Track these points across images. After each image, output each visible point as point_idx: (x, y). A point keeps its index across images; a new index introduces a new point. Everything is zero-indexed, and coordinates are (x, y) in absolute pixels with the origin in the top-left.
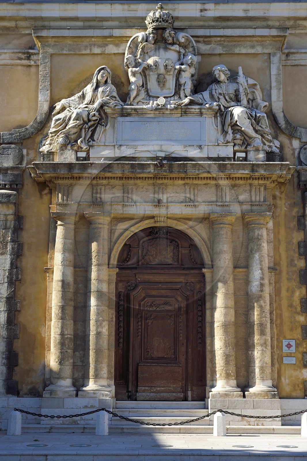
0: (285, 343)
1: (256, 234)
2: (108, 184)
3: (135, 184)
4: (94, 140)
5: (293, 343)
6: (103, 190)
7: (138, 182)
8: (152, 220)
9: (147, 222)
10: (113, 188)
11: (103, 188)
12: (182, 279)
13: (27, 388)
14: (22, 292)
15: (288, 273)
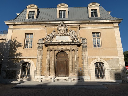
0: (80, 68)
1: (75, 52)
4: (53, 40)
6: (54, 46)
7: (59, 45)
9: (60, 51)
12: (65, 59)
13: (43, 75)
14: (42, 61)
15: (80, 58)
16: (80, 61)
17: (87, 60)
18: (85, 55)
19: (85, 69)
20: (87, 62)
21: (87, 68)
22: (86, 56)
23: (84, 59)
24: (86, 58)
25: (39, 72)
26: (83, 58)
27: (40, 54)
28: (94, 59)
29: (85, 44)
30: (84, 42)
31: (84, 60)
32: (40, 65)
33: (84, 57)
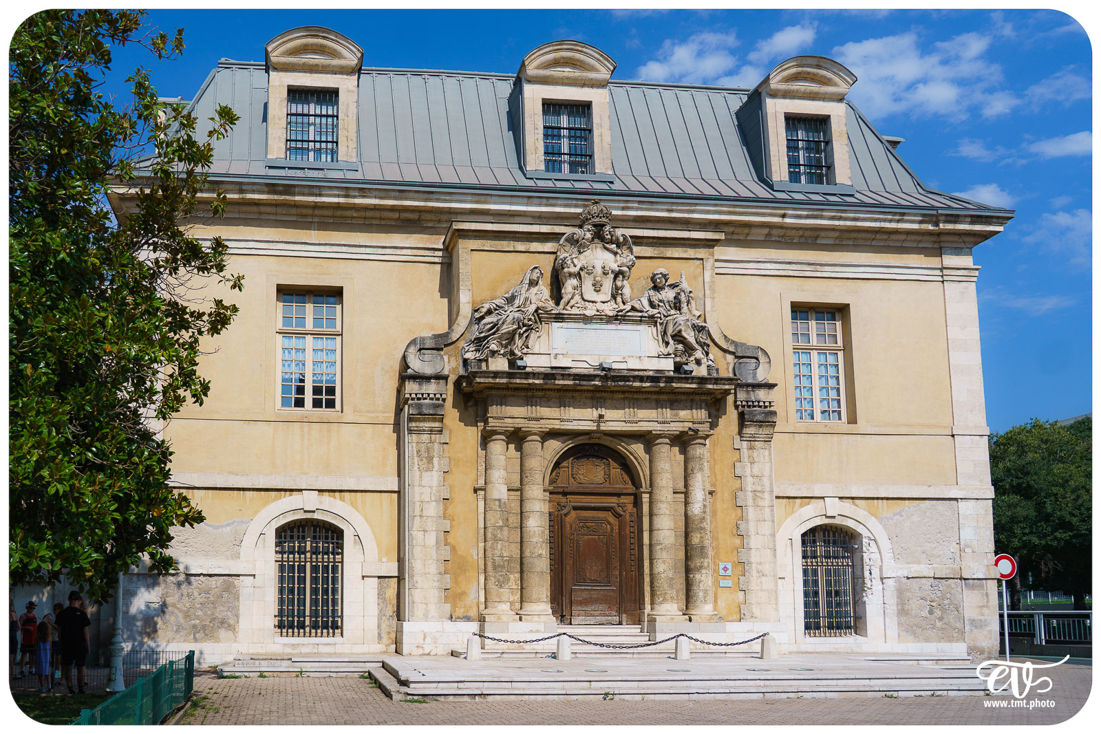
0: (722, 566)
1: (698, 453)
2: (544, 397)
3: (573, 397)
4: (528, 348)
5: (729, 566)
6: (538, 403)
7: (576, 394)
8: (587, 437)
9: (581, 438)
10: (549, 400)
11: (538, 400)
12: (614, 499)
13: (460, 612)
14: (450, 511)
15: (724, 495)
16: (719, 513)
17: (767, 510)
18: (756, 472)
19: (754, 573)
20: (768, 524)
21: (767, 568)
22: (766, 481)
23: (750, 502)
24: (767, 495)
25: (436, 592)
26: (745, 500)
27: (430, 460)
28: (802, 506)
29: (762, 394)
30: (750, 381)
31: (751, 513)
32: (431, 539)
33: (749, 488)
